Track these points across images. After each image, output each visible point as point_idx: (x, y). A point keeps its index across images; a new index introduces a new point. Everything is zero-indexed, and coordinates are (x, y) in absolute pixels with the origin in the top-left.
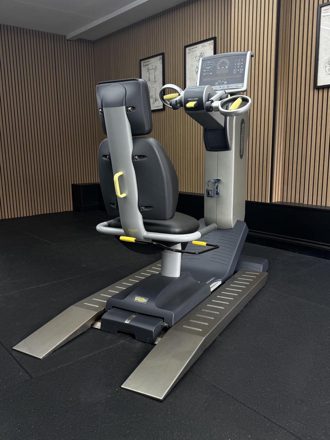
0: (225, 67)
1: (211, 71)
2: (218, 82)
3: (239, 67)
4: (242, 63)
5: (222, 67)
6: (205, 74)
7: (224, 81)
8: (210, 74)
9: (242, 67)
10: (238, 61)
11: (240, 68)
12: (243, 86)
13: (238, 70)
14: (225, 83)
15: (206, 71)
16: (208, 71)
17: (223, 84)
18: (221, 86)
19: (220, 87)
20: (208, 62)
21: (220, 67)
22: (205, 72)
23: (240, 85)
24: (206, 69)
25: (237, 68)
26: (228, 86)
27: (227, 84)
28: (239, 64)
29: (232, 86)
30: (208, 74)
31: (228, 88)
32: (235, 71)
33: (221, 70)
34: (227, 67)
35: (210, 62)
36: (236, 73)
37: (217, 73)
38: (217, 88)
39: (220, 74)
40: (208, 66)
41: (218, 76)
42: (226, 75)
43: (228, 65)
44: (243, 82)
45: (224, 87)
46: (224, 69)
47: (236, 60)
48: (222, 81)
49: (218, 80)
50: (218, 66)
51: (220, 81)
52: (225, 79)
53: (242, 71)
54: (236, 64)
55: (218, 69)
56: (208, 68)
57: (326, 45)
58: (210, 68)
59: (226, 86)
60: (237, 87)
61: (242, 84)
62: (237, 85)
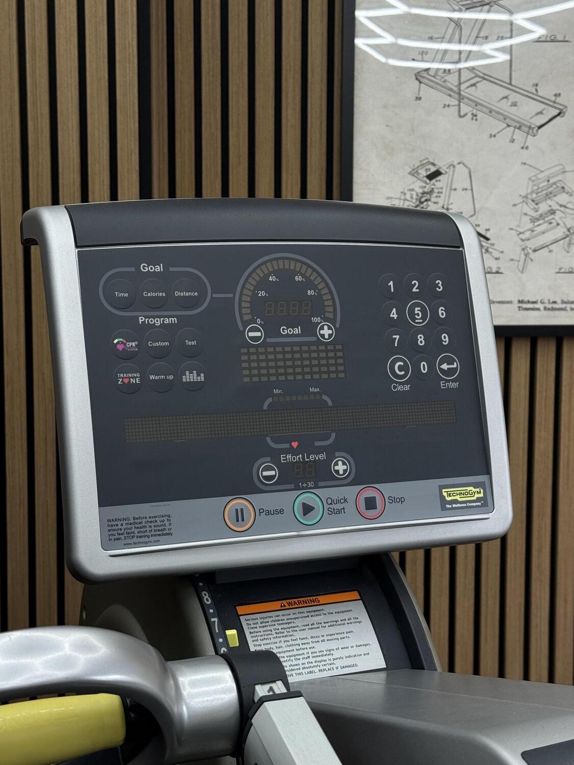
0: (310, 329)
1: (192, 354)
2: (275, 456)
3: (421, 340)
4: (442, 313)
5: (284, 330)
6: (133, 378)
7: (332, 451)
8: (190, 377)
9: (445, 339)
10: (403, 296)
12: (486, 503)
13: (424, 367)
14: (340, 467)
15: (143, 346)
16: (161, 355)
18: (308, 498)
19: (307, 509)
20: (145, 268)
21: (271, 331)
22: (128, 356)
23: (464, 492)
24: (141, 332)
26: (370, 493)
27: (359, 478)
28: (424, 318)
29: (402, 500)
30: (171, 377)
31: (371, 513)
32: (400, 368)
33: (275, 353)
34: (326, 332)
35: (159, 269)
36: (407, 388)
37: (247, 380)
38: (281, 511)
39: (276, 391)
40: (156, 306)
41: (265, 407)
42: (330, 404)
43: (331, 316)
44: (488, 471)
45: (339, 506)
46: (300, 344)
47: (391, 283)
48: (306, 447)
49: (268, 439)
50: (246, 318)
51: (294, 452)
52: (333, 435)
53: (450, 372)
54: (394, 314)
55: (252, 338)
56: (158, 322)
57: (387, 126)
58: (174, 320)
59: (350, 499)
60: (443, 508)
61: (475, 485)
62: (441, 487)
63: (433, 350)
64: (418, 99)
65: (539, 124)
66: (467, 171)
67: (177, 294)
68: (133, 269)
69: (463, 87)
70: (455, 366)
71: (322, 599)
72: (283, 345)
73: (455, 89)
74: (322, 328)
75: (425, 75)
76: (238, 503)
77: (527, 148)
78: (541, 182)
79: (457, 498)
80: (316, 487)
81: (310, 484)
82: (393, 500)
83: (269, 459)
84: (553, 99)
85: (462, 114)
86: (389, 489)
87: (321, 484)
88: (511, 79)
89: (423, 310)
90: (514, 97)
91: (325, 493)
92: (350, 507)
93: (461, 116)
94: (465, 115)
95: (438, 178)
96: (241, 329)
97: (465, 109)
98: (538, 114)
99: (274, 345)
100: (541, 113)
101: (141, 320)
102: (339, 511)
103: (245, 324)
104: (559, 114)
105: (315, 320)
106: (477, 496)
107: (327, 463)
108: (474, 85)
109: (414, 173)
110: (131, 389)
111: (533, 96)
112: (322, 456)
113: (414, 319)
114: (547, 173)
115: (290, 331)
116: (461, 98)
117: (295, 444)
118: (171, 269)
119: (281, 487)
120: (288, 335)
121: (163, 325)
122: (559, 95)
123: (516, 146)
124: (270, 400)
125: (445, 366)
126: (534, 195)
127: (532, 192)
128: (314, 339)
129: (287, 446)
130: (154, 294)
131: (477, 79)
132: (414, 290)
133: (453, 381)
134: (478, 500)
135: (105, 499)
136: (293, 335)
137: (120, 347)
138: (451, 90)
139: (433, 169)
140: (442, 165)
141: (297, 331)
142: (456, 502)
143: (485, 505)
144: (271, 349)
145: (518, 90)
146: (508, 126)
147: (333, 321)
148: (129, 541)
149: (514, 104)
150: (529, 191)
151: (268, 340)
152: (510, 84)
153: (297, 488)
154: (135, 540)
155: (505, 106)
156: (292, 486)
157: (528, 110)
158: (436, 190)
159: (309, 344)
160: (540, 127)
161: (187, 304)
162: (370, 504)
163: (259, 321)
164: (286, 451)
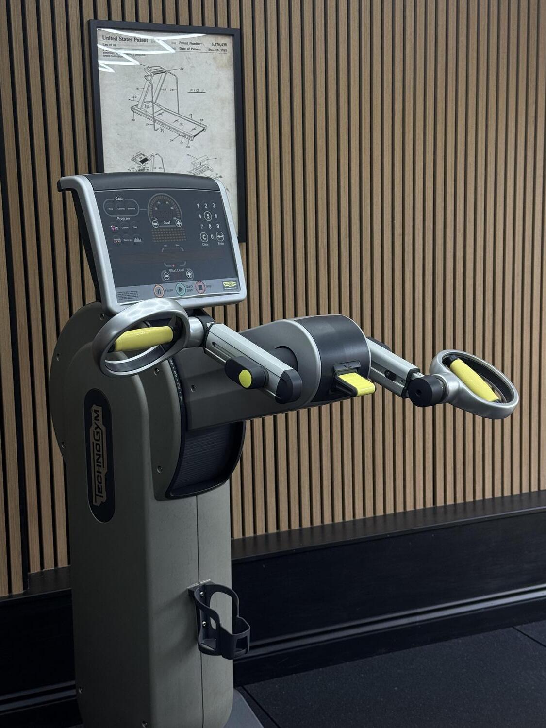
0: (173, 222)
1: (136, 231)
2: (167, 270)
3: (210, 226)
4: (216, 216)
5: (165, 223)
6: (119, 240)
7: (186, 268)
8: (137, 240)
9: (218, 226)
10: (203, 209)
11: (215, 228)
12: (238, 288)
13: (212, 237)
14: (189, 274)
15: (120, 228)
16: (125, 231)
17: (182, 277)
18: (180, 285)
19: (180, 289)
20: (117, 199)
21: (161, 223)
22: (115, 232)
23: (230, 284)
24: (118, 223)
25: (207, 230)
26: (200, 284)
27: (197, 278)
28: (210, 218)
29: (210, 287)
30: (130, 240)
31: (201, 291)
32: (204, 237)
33: (163, 231)
34: (179, 223)
35: (121, 199)
36: (207, 244)
37: (155, 241)
38: (172, 290)
39: (165, 246)
40: (122, 213)
41: (162, 252)
42: (183, 250)
43: (179, 217)
44: (237, 276)
45: (190, 289)
46: (171, 228)
47: (198, 205)
48: (177, 267)
49: (165, 264)
50: (152, 218)
51: (173, 268)
52: (185, 262)
53: (221, 239)
54: (200, 217)
55: (155, 226)
56: (124, 219)
57: (118, 134)
58: (129, 219)
59: (194, 286)
60: (224, 289)
61: (234, 281)
62: (223, 282)
63: (214, 231)
64: (133, 120)
65: (194, 135)
66: (161, 159)
67: (129, 209)
68: (113, 199)
69: (155, 115)
70: (222, 236)
72: (165, 228)
73: (152, 116)
74: (177, 222)
75: (135, 108)
76: (158, 287)
77: (189, 147)
78: (197, 165)
79: (228, 286)
81: (180, 280)
82: (208, 286)
83: (165, 271)
84: (200, 122)
85: (156, 129)
86: (206, 282)
87: (183, 280)
88: (178, 111)
89: (209, 215)
90: (181, 120)
91: (185, 283)
92: (194, 289)
93: (156, 130)
94: (158, 129)
95: (146, 162)
96: (151, 222)
97: (157, 126)
98: (193, 129)
99: (162, 228)
100: (195, 129)
101: (118, 218)
103: (152, 220)
104: (204, 129)
105: (175, 219)
107: (185, 272)
108: (161, 114)
109: (134, 159)
110: (119, 245)
111: (191, 121)
112: (183, 270)
113: (207, 218)
114: (200, 160)
115: (167, 223)
116: (155, 121)
117: (173, 266)
118: (126, 199)
119: (171, 281)
120: (166, 225)
121: (125, 221)
122: (203, 120)
123: (184, 146)
124: (163, 249)
125: (219, 236)
126: (195, 171)
127: (193, 170)
128: (175, 226)
129: (170, 266)
130: (121, 209)
131: (162, 111)
132: (206, 207)
133: (223, 242)
134: (235, 286)
135: (116, 285)
136: (168, 225)
137: (113, 229)
138: (150, 116)
139: (143, 158)
140: (148, 155)
141: (169, 223)
143: (237, 288)
144: (161, 230)
145: (182, 117)
146: (179, 135)
147: (180, 219)
148: (125, 300)
149: (181, 124)
150: (192, 169)
151: (160, 226)
152: (179, 114)
153: (176, 282)
154: (127, 300)
155: (176, 125)
156: (174, 281)
157: (188, 127)
158: (146, 169)
159: (173, 228)
160: (195, 136)
161: (132, 212)
162: (200, 288)
163: (156, 219)
164: (171, 268)
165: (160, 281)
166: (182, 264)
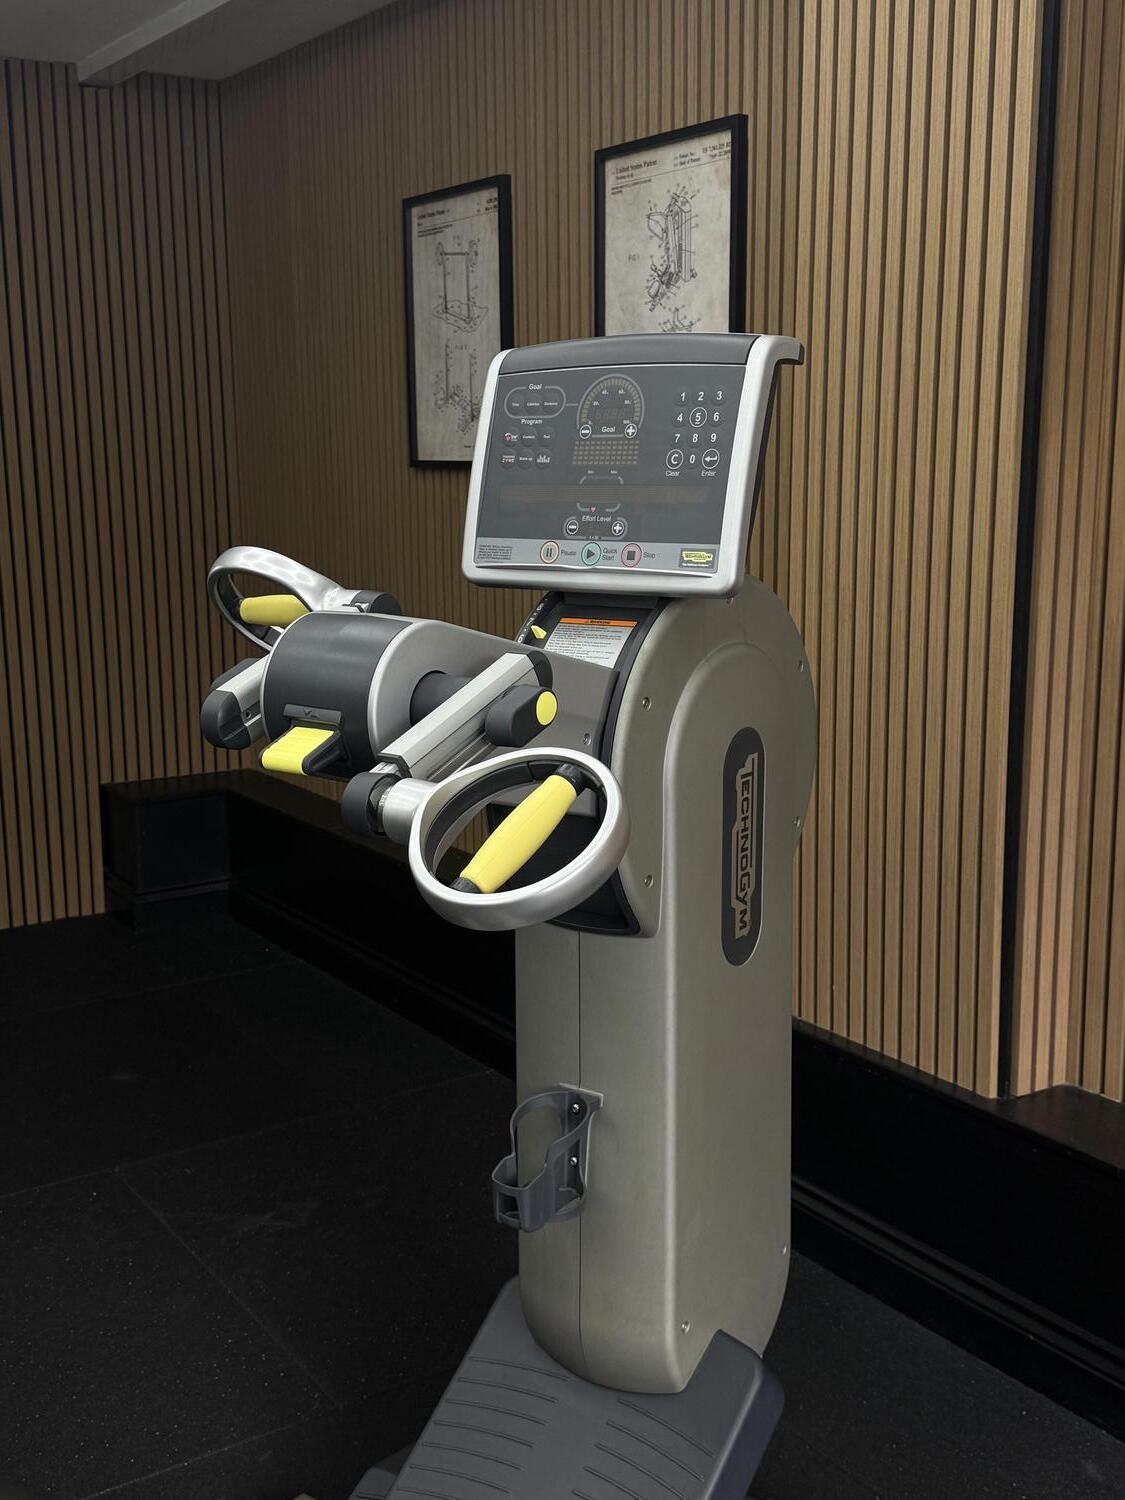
0: (621, 428)
1: (547, 444)
2: (580, 515)
3: (695, 437)
4: (716, 417)
5: (605, 429)
6: (511, 459)
7: (614, 516)
8: (542, 460)
9: (714, 437)
10: (690, 404)
11: (705, 442)
12: (712, 566)
13: (693, 459)
14: (618, 528)
15: (520, 439)
16: (528, 444)
17: (605, 532)
18: (592, 547)
19: (590, 554)
20: (532, 387)
21: (596, 430)
22: (510, 444)
23: (699, 555)
24: (524, 429)
25: (686, 445)
26: (632, 548)
27: (628, 537)
28: (701, 422)
29: (653, 556)
30: (531, 459)
31: (630, 562)
32: (674, 459)
33: (596, 445)
34: (631, 431)
35: (539, 387)
36: (677, 474)
37: (574, 463)
38: (574, 554)
39: (590, 472)
40: (531, 412)
41: (581, 482)
42: (622, 482)
43: (636, 419)
44: (718, 541)
45: (611, 555)
46: (612, 439)
47: (684, 394)
48: (600, 513)
49: (578, 504)
50: (583, 420)
51: (590, 514)
52: (619, 505)
53: (711, 463)
54: (680, 418)
55: (584, 435)
56: (531, 422)
58: (540, 421)
59: (619, 552)
60: (680, 565)
61: (708, 551)
62: (683, 550)
63: (703, 446)
67: (546, 404)
68: (525, 388)
70: (715, 458)
71: (612, 622)
72: (607, 440)
74: (629, 428)
76: (551, 544)
79: (693, 559)
80: (600, 540)
81: (597, 538)
82: (647, 555)
83: (575, 517)
86: (646, 547)
87: (603, 538)
89: (703, 416)
91: (604, 544)
92: (617, 557)
96: (578, 428)
99: (596, 439)
101: (523, 421)
102: (610, 558)
103: (581, 425)
105: (625, 422)
106: (708, 559)
107: (610, 524)
110: (507, 466)
112: (608, 519)
113: (694, 422)
115: (608, 430)
117: (593, 509)
118: (546, 387)
119: (578, 537)
120: (606, 433)
121: (534, 425)
124: (585, 478)
125: (708, 459)
128: (621, 436)
129: (587, 510)
130: (533, 404)
132: (699, 399)
134: (708, 562)
135: (481, 532)
136: (610, 433)
137: (508, 439)
141: (612, 430)
142: (691, 562)
143: (712, 567)
144: (593, 443)
147: (637, 423)
148: (487, 559)
151: (593, 436)
153: (588, 539)
154: (491, 559)
156: (585, 537)
159: (618, 439)
161: (551, 410)
162: (631, 556)
163: (590, 423)
164: (586, 514)
165: (557, 534)
166: (610, 508)
